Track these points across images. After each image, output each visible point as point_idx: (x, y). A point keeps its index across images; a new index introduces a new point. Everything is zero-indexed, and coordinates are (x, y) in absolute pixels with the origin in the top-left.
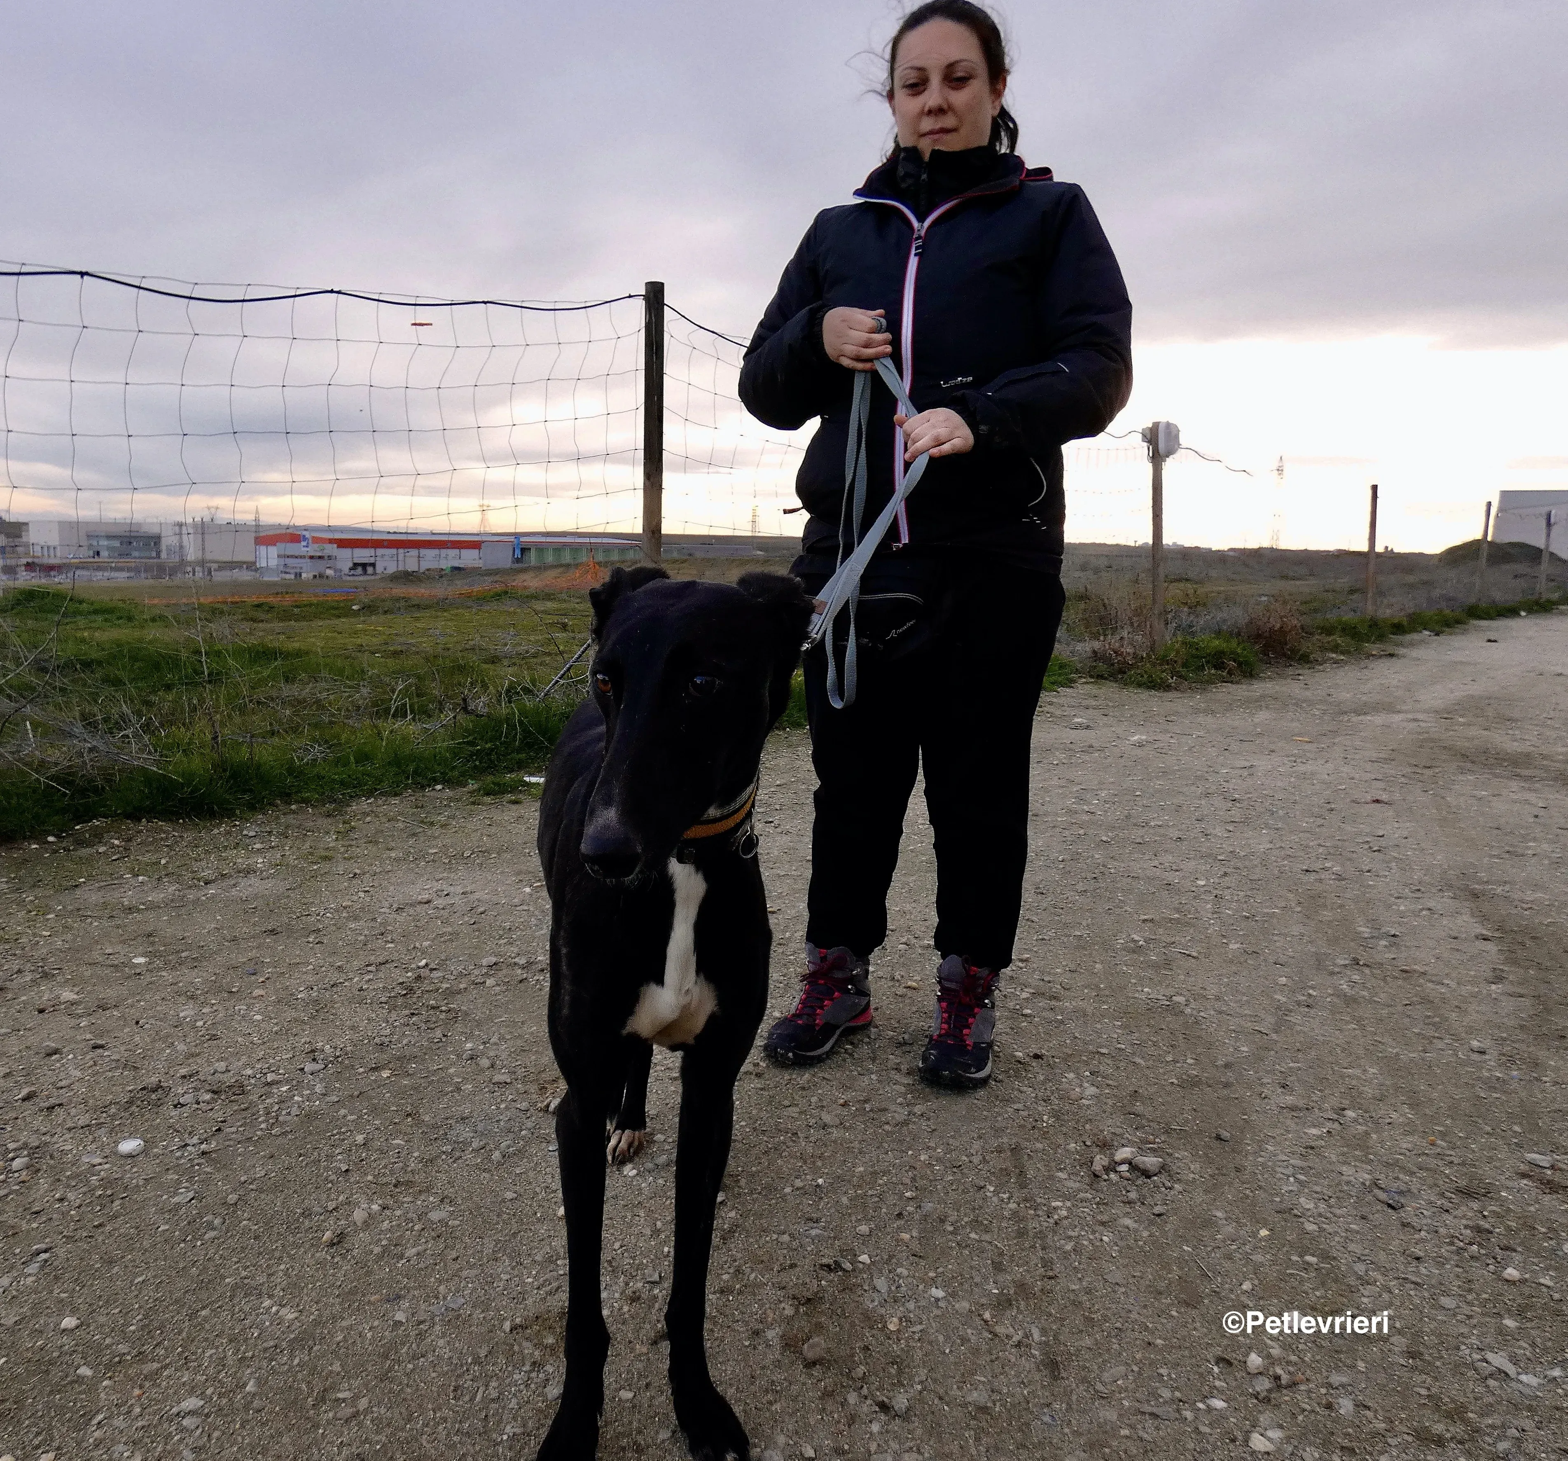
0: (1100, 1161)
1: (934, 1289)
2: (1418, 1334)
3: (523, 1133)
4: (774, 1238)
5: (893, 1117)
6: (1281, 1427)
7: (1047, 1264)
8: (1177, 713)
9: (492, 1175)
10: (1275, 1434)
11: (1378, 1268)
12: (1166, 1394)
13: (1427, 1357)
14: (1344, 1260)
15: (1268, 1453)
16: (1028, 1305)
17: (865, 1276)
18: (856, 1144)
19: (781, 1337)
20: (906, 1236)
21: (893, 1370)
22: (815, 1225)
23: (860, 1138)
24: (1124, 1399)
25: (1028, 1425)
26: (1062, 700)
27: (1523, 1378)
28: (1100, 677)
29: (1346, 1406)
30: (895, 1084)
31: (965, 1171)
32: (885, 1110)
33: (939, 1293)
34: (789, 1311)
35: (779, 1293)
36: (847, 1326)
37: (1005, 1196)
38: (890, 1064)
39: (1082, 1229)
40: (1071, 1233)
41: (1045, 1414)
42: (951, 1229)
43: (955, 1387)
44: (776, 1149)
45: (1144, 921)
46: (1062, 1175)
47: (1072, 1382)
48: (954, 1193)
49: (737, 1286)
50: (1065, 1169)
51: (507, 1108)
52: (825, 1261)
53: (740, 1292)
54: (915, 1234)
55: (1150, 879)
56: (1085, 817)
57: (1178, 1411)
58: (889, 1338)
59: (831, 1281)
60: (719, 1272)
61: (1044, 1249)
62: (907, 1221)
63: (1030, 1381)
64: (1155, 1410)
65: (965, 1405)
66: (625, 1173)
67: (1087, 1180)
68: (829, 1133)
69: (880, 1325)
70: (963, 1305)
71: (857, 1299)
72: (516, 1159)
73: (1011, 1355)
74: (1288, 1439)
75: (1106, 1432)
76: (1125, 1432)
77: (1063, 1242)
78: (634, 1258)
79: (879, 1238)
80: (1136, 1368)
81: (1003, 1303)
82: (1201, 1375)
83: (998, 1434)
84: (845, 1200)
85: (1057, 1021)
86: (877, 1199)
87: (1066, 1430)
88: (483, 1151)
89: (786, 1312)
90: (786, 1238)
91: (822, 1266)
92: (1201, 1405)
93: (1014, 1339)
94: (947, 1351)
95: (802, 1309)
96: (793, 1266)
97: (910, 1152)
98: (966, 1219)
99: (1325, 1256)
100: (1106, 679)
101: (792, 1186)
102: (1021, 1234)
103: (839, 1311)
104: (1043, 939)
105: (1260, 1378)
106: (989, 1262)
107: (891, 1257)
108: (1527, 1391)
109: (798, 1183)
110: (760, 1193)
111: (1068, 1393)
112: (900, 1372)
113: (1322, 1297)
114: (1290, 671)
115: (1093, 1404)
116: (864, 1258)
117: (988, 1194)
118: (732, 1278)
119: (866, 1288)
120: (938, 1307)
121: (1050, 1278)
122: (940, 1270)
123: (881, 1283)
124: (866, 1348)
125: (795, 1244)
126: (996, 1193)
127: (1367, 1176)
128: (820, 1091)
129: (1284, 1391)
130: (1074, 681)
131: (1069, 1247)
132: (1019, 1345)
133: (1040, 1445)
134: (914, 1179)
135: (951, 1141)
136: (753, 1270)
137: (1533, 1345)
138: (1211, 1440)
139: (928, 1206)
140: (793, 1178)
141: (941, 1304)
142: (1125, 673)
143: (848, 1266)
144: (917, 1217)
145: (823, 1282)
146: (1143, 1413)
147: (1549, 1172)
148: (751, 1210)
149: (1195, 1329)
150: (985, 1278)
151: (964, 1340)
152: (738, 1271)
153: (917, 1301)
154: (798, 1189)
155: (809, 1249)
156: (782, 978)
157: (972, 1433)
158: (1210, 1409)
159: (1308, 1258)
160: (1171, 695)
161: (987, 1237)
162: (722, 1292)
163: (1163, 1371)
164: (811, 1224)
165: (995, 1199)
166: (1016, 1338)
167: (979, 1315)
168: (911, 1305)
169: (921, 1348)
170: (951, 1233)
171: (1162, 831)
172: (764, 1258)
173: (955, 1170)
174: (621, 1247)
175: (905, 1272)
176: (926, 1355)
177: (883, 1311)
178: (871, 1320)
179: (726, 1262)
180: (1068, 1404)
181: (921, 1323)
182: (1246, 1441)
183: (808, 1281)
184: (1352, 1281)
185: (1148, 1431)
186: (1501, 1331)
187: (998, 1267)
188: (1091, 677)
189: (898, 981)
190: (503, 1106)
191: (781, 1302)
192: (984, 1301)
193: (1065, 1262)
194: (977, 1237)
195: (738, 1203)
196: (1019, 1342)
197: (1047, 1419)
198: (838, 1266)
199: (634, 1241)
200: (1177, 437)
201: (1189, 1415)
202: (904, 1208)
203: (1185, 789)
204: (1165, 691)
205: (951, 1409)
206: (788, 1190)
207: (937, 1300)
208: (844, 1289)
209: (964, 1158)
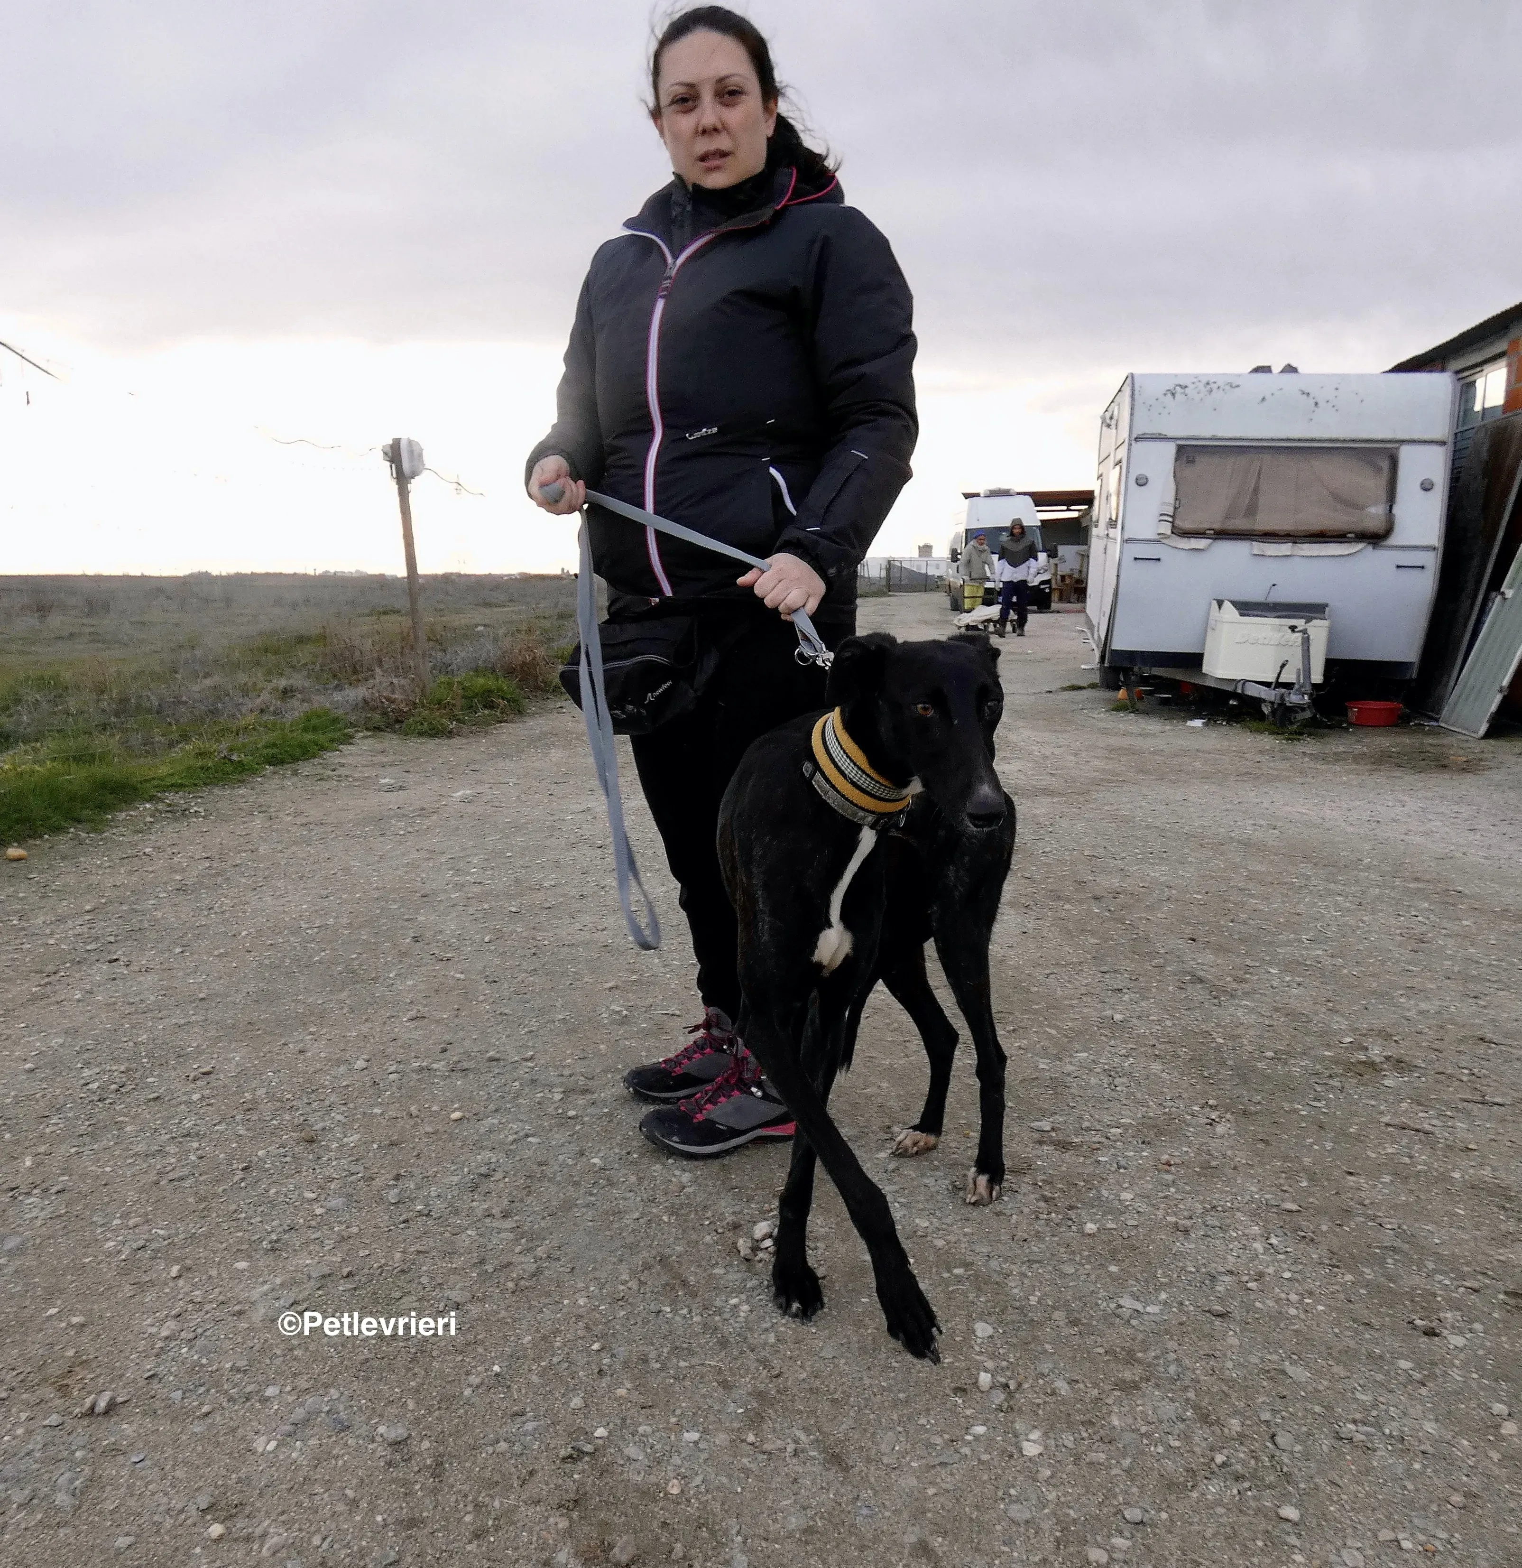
0: (743, 1245)
1: (686, 1434)
2: (1067, 1304)
3: (78, 1454)
4: (490, 1452)
5: (524, 1270)
6: (1035, 1427)
7: (765, 1363)
8: (474, 761)
9: (75, 1527)
10: (1035, 1435)
11: (1006, 1260)
12: (938, 1440)
13: (1084, 1321)
14: (979, 1262)
15: (1041, 1454)
16: (776, 1411)
17: (612, 1451)
18: (503, 1313)
19: (576, 1554)
20: (621, 1392)
21: (705, 1534)
22: (524, 1418)
23: (503, 1305)
24: (910, 1461)
25: (853, 1525)
26: (350, 760)
27: (1149, 1309)
28: (378, 729)
29: (1062, 1386)
30: (499, 1233)
31: (630, 1300)
32: (509, 1264)
33: (694, 1436)
34: (563, 1524)
35: (538, 1509)
36: (631, 1511)
37: (685, 1311)
38: (479, 1212)
39: (771, 1317)
40: (765, 1325)
41: (860, 1507)
42: (658, 1365)
43: (770, 1522)
44: (422, 1352)
45: (610, 989)
46: (719, 1271)
47: (860, 1466)
48: (636, 1327)
49: (490, 1523)
50: (717, 1263)
51: (29, 1432)
52: (563, 1453)
53: (497, 1529)
54: (629, 1386)
55: (587, 944)
56: (476, 889)
57: (957, 1451)
58: (678, 1504)
59: (584, 1471)
60: (457, 1516)
61: (752, 1350)
62: (612, 1375)
63: (828, 1483)
64: (941, 1459)
65: (790, 1535)
66: (260, 1450)
67: (743, 1268)
68: (467, 1312)
69: (661, 1495)
70: (721, 1438)
71: (620, 1478)
72: (94, 1493)
73: (795, 1467)
74: (1046, 1434)
75: (917, 1500)
76: (931, 1491)
77: (763, 1337)
78: (347, 1546)
79: (597, 1404)
80: (900, 1429)
81: (755, 1420)
82: (950, 1410)
83: (837, 1546)
84: (534, 1378)
85: (606, 1114)
86: (566, 1365)
87: (887, 1514)
88: (35, 1501)
89: (560, 1526)
90: (503, 1446)
91: (564, 1459)
92: (969, 1438)
93: (789, 1450)
94: (739, 1490)
95: (575, 1515)
96: (531, 1473)
97: (566, 1302)
98: (665, 1350)
99: (967, 1265)
100: (382, 730)
101: (470, 1386)
102: (724, 1343)
103: (611, 1499)
104: (531, 1032)
105: (994, 1392)
106: (715, 1384)
107: (624, 1420)
108: (1157, 1319)
109: (474, 1380)
110: (439, 1408)
111: (865, 1479)
112: (712, 1532)
113: (987, 1301)
114: (550, 705)
115: (890, 1478)
116: (601, 1432)
117: (669, 1316)
118: (476, 1516)
119: (622, 1462)
120: (701, 1451)
121: (778, 1376)
122: (678, 1412)
123: (632, 1450)
124: (665, 1524)
125: (517, 1448)
126: (675, 1311)
127: (947, 1182)
128: (424, 1268)
129: (1017, 1396)
130: (352, 737)
131: (772, 1339)
132: (796, 1453)
133: (876, 1539)
134: (587, 1328)
135: (597, 1274)
136: (492, 1497)
137: (1137, 1280)
138: (996, 1464)
139: (622, 1351)
140: (463, 1377)
141: (702, 1445)
142: (402, 722)
143: (589, 1448)
144: (618, 1367)
145: (576, 1476)
146: (934, 1467)
147: (1054, 1134)
148: (442, 1432)
149: (920, 1372)
150: (722, 1402)
151: (747, 1472)
152: (478, 1506)
153: (680, 1453)
154: (478, 1387)
155: (535, 1447)
156: (282, 1150)
157: (816, 1558)
158: (977, 1438)
159: (957, 1271)
160: (456, 741)
161: (695, 1361)
162: (477, 1537)
163: (923, 1421)
164: (520, 1419)
165: (677, 1318)
166: (790, 1448)
167: (742, 1441)
168: (676, 1460)
169: (714, 1499)
170: (661, 1370)
171: (558, 890)
172: (495, 1479)
173: (620, 1303)
174: (324, 1539)
175: (649, 1429)
176: (723, 1504)
177: (652, 1479)
178: (648, 1494)
179: (457, 1501)
180: (872, 1489)
181: (697, 1474)
182: (1020, 1450)
183: (560, 1481)
184: (996, 1278)
185: (947, 1480)
186: (1114, 1278)
187: (726, 1386)
188: (368, 729)
189: (417, 1117)
190: (20, 1431)
191: (547, 1518)
192: (736, 1425)
193: (778, 1355)
194: (687, 1364)
195: (423, 1429)
196: (795, 1450)
197: (865, 1511)
198: (581, 1453)
199: (333, 1526)
200: (420, 455)
201: (966, 1450)
202: (599, 1364)
203: (548, 842)
204: (448, 737)
205: (782, 1544)
206: (467, 1392)
207: (696, 1443)
208: (601, 1474)
209: (622, 1287)
